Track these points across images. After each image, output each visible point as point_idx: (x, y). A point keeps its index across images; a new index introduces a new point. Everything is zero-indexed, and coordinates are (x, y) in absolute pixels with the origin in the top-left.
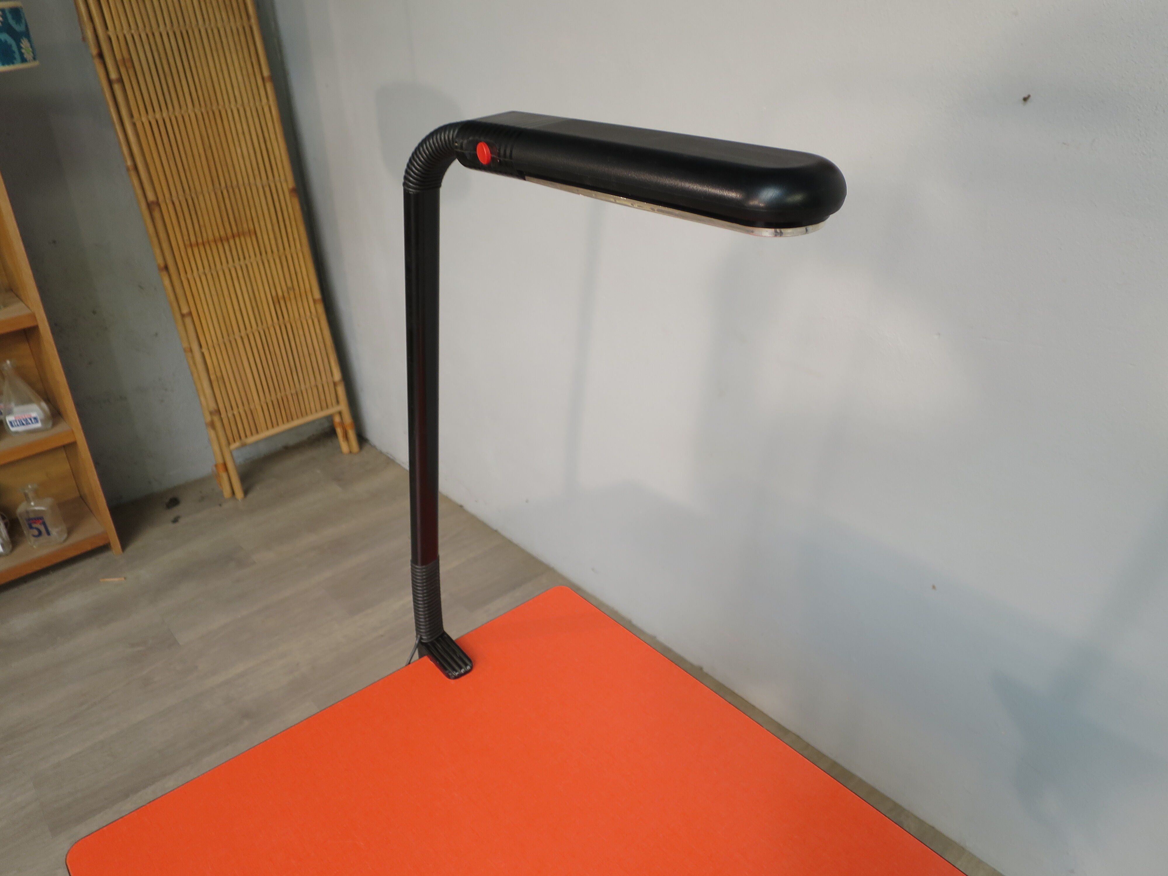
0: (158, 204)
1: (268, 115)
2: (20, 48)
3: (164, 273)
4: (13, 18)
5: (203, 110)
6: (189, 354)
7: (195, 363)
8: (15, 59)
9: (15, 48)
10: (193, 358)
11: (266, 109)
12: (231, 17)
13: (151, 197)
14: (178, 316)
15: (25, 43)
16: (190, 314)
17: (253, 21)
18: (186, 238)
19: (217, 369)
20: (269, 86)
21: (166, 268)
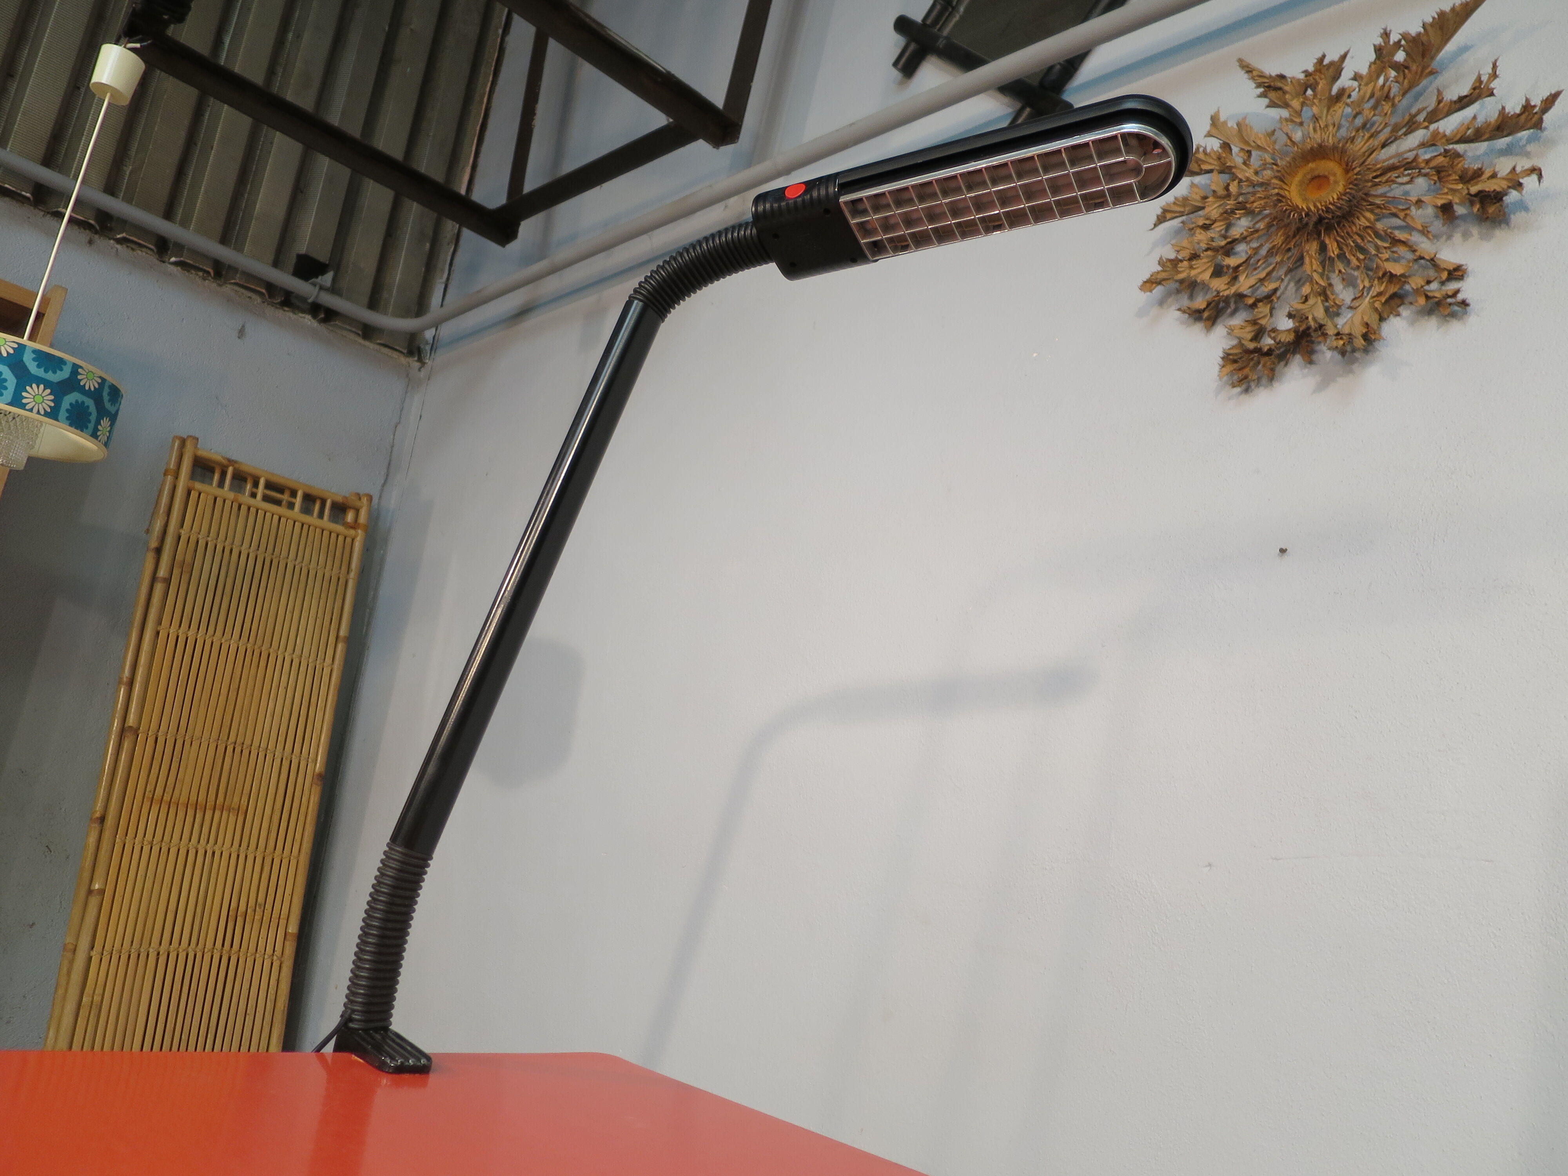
0: (136, 732)
1: (325, 679)
2: (98, 423)
3: (96, 826)
4: (109, 394)
5: (249, 646)
6: (69, 955)
7: (69, 973)
8: (87, 428)
9: (93, 417)
10: (72, 962)
11: (327, 671)
12: (329, 563)
13: (131, 720)
14: (83, 892)
15: (105, 423)
16: (102, 892)
17: (352, 575)
18: (150, 788)
19: (99, 991)
20: (340, 646)
21: (102, 819)
